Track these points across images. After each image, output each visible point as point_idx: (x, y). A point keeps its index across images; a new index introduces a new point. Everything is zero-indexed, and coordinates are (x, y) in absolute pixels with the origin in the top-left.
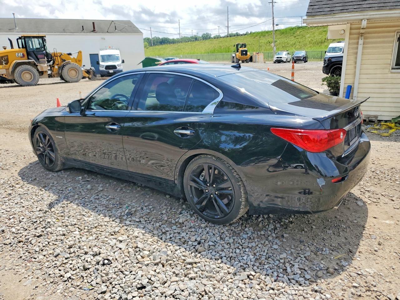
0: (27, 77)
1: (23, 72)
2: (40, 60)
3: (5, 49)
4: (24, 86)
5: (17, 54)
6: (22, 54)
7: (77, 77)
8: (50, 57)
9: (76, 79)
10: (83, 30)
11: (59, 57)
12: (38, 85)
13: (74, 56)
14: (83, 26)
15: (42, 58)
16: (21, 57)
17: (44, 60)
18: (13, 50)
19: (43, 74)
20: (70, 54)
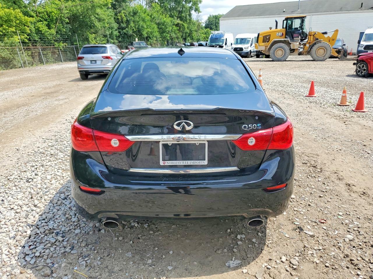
0: (279, 54)
1: (278, 49)
2: (294, 39)
3: (271, 29)
4: (275, 61)
5: (278, 33)
6: (281, 33)
7: (324, 56)
8: (304, 36)
9: (322, 58)
10: (362, 7)
11: (312, 37)
12: (286, 61)
13: (330, 35)
14: (362, 3)
15: (296, 37)
16: (280, 36)
17: (298, 38)
18: (276, 30)
19: (294, 51)
20: (326, 33)
